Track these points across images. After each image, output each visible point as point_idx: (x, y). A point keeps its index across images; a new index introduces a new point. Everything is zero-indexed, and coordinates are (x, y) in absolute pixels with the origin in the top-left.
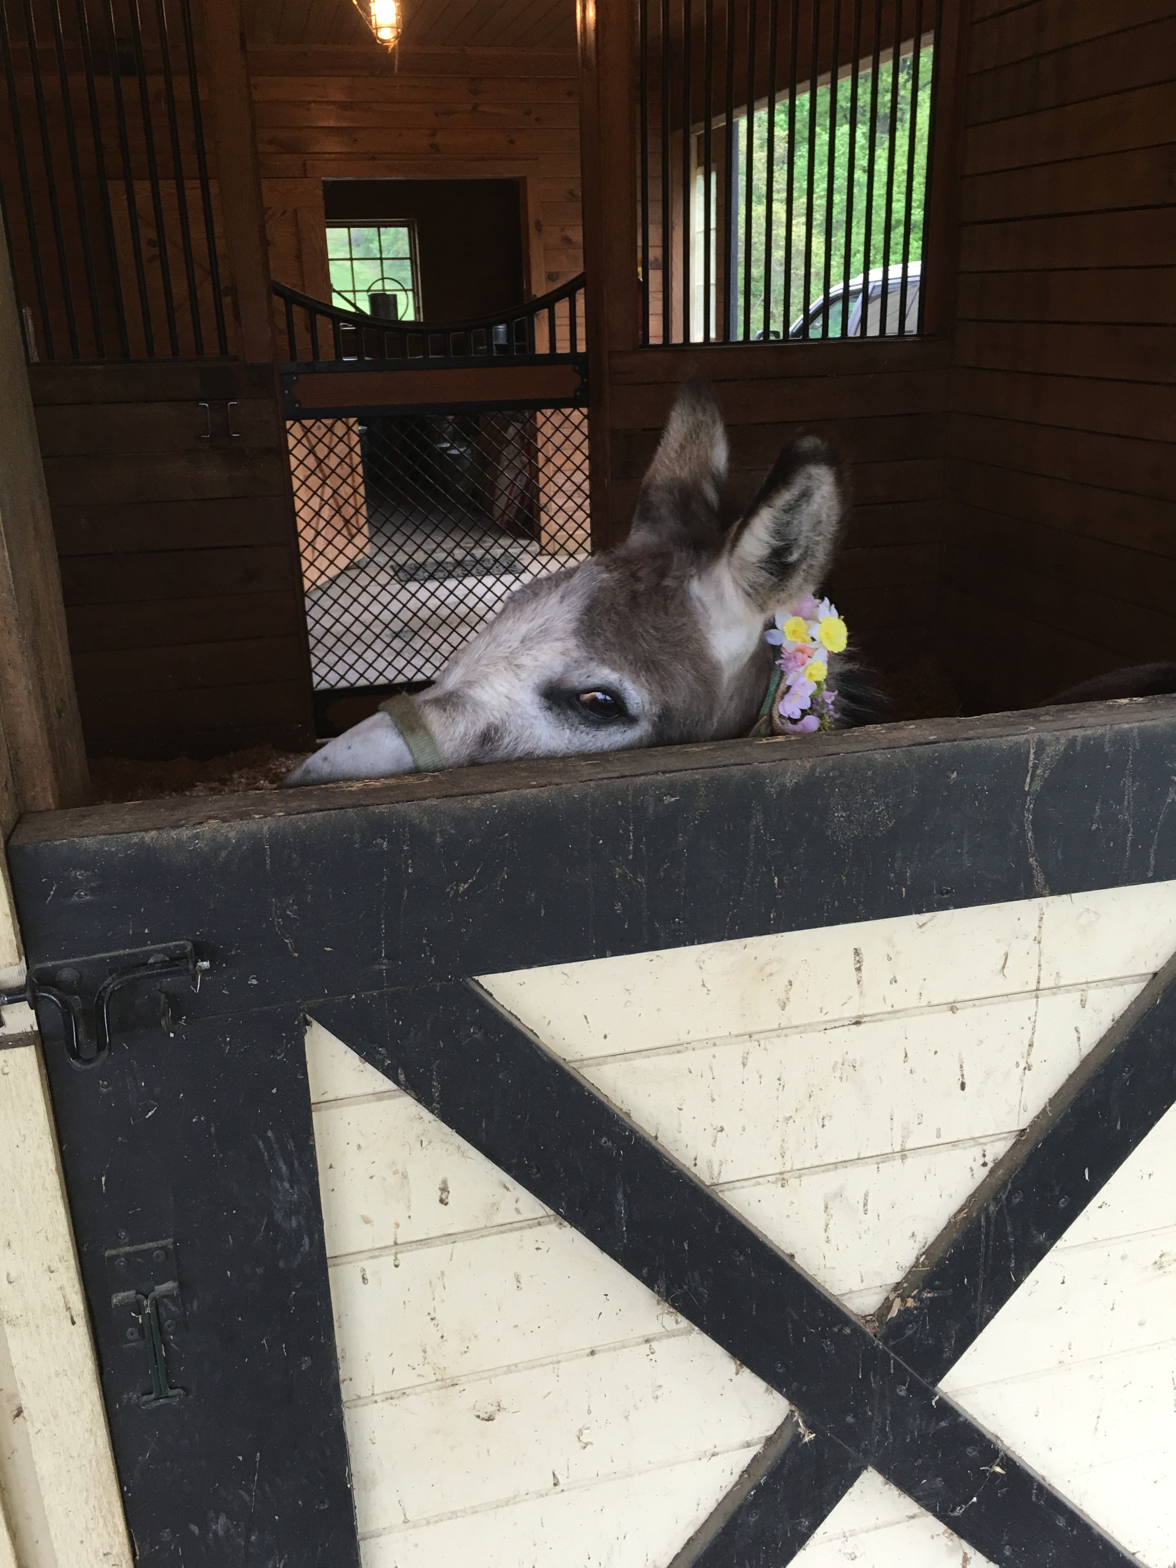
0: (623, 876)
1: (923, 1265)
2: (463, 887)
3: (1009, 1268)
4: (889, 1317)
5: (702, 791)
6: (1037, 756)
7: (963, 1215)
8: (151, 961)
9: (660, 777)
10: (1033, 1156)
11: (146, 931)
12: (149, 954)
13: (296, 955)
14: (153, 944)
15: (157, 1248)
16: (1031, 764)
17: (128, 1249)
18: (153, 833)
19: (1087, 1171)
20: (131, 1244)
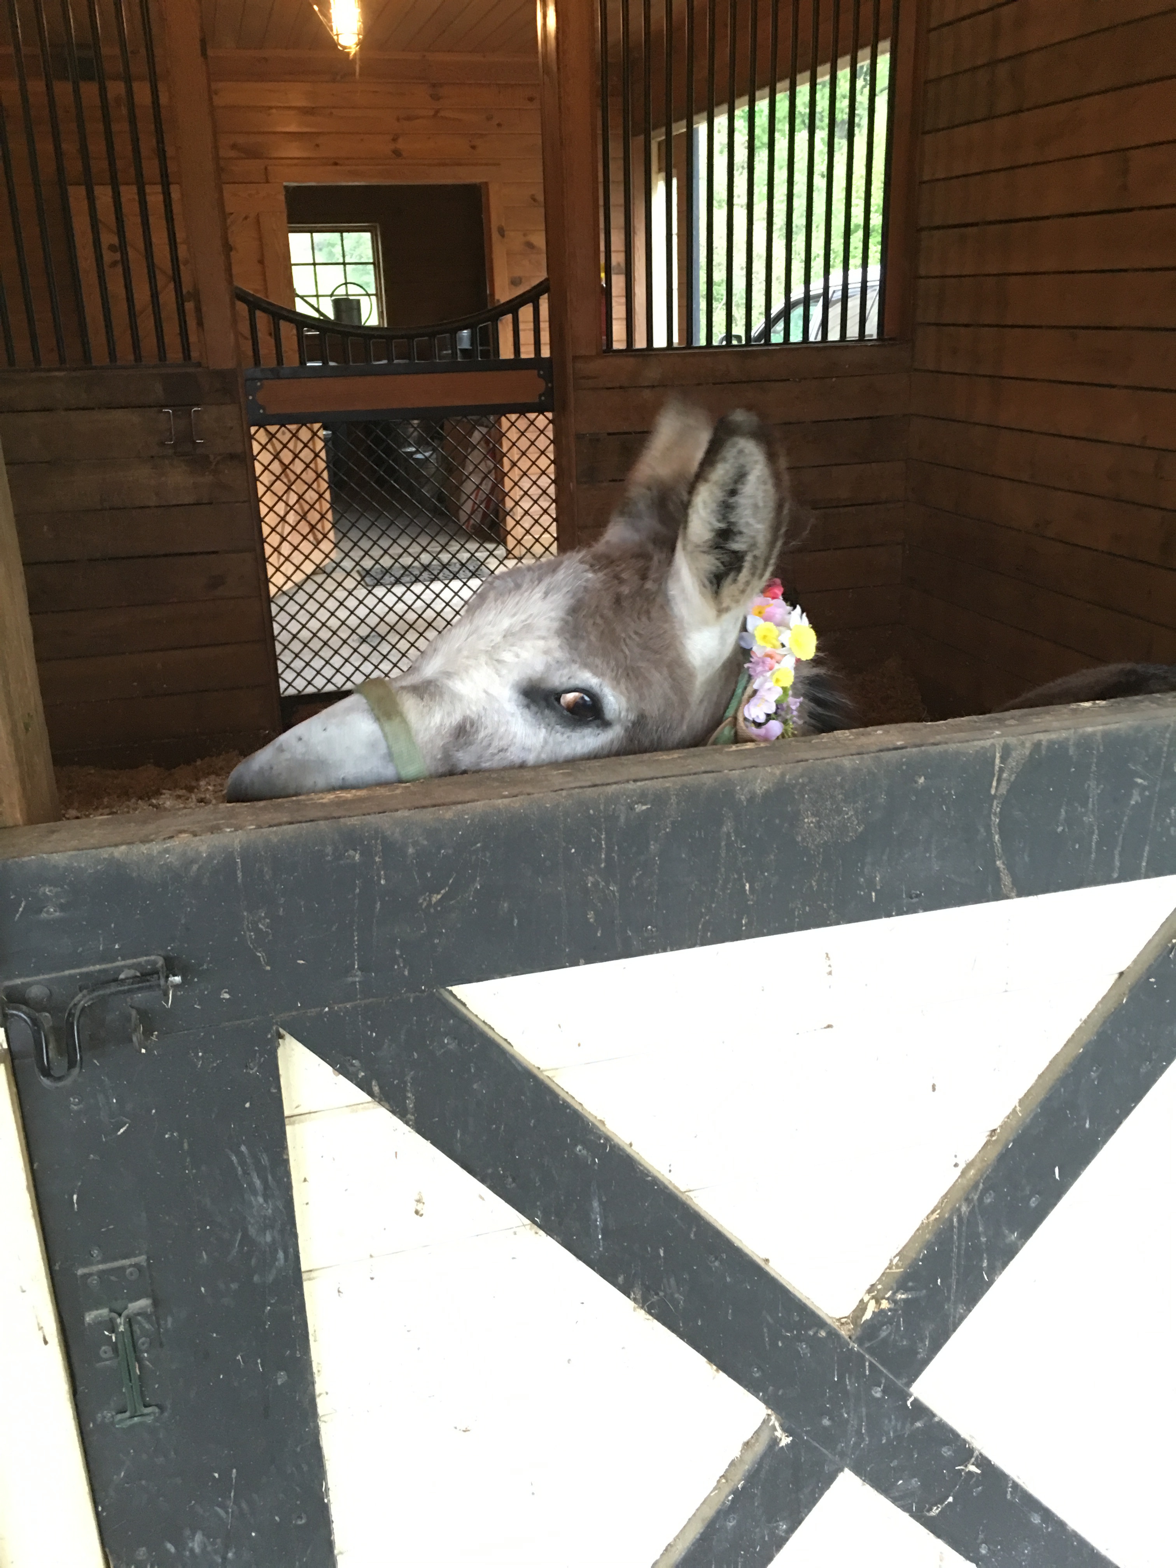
0: (596, 884)
1: (897, 1266)
2: (436, 898)
3: (982, 1269)
4: (864, 1319)
5: (674, 800)
6: (1003, 759)
7: (936, 1216)
8: (122, 976)
9: (631, 786)
10: (1004, 1157)
11: (117, 947)
12: (120, 970)
13: (268, 968)
14: (123, 959)
15: (131, 1266)
16: (997, 768)
17: (101, 1267)
18: (123, 848)
19: (1057, 1170)
20: (104, 1261)
